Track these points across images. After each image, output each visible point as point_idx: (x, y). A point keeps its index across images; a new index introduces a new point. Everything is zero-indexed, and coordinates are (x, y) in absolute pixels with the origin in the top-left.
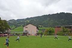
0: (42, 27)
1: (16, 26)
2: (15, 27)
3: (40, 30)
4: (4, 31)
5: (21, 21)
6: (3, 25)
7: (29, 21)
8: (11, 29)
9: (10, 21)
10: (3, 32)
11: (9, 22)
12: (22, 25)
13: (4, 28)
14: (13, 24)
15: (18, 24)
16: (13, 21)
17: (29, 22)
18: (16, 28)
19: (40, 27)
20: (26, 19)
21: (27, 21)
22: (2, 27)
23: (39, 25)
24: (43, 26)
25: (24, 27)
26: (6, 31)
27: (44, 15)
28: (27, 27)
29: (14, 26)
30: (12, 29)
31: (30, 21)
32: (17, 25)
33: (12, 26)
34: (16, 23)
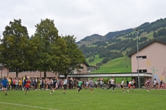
1: (107, 57)
2: (102, 59)
4: (69, 71)
5: (121, 38)
6: (64, 53)
7: (150, 36)
8: (88, 66)
9: (84, 43)
10: (66, 75)
11: (84, 46)
12: (124, 53)
13: (69, 60)
14: (96, 49)
15: (110, 48)
16: (95, 41)
17: (152, 37)
18: (105, 62)
20: (137, 29)
22: (62, 59)
25: (134, 58)
26: (75, 72)
28: (144, 57)
29: (97, 56)
30: (92, 67)
31: (155, 35)
32: (109, 54)
33: (92, 58)
34: (106, 45)
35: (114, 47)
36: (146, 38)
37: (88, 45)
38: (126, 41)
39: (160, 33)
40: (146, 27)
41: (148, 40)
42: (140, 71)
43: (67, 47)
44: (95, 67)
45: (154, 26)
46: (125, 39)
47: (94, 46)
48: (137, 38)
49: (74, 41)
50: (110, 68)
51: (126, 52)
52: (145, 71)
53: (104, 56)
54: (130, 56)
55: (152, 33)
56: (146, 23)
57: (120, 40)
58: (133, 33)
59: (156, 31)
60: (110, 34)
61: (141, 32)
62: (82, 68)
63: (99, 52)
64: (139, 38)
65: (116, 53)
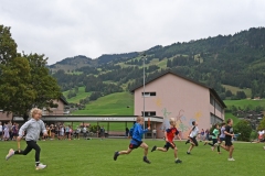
0: (241, 96)
2: (89, 94)
3: (234, 112)
5: (121, 64)
6: (25, 81)
7: (162, 65)
8: (65, 103)
9: (62, 67)
11: (61, 72)
12: (125, 87)
13: (33, 94)
14: (81, 78)
15: (103, 78)
16: (80, 66)
17: (165, 67)
18: (93, 98)
19: (229, 94)
20: (145, 53)
21: (155, 62)
22: (21, 91)
23: (228, 88)
24: (248, 92)
25: (138, 94)
27: (253, 30)
28: (153, 94)
29: (82, 89)
30: (72, 105)
31: (169, 64)
32: (101, 87)
33: (74, 91)
34: (97, 72)
35: (109, 77)
36: (157, 68)
37: (69, 71)
38: (128, 70)
39: (177, 62)
40: (157, 52)
41: (159, 70)
42: (146, 114)
43: (32, 72)
44: (77, 106)
45: (168, 51)
46: (126, 66)
47: (78, 73)
48: (144, 66)
49: (45, 63)
50: (102, 108)
51: (127, 85)
52: (153, 114)
53: (92, 90)
54: (133, 92)
55: (165, 61)
56: (158, 47)
57: (119, 67)
58: (138, 59)
59: (172, 59)
60: (104, 58)
61: (150, 59)
62: (56, 106)
63: (85, 83)
64: (148, 66)
65: (113, 86)
